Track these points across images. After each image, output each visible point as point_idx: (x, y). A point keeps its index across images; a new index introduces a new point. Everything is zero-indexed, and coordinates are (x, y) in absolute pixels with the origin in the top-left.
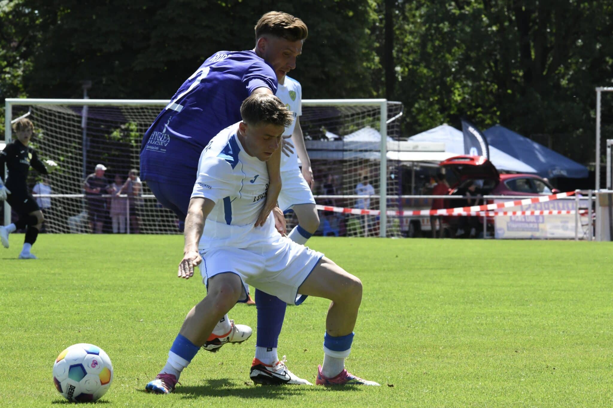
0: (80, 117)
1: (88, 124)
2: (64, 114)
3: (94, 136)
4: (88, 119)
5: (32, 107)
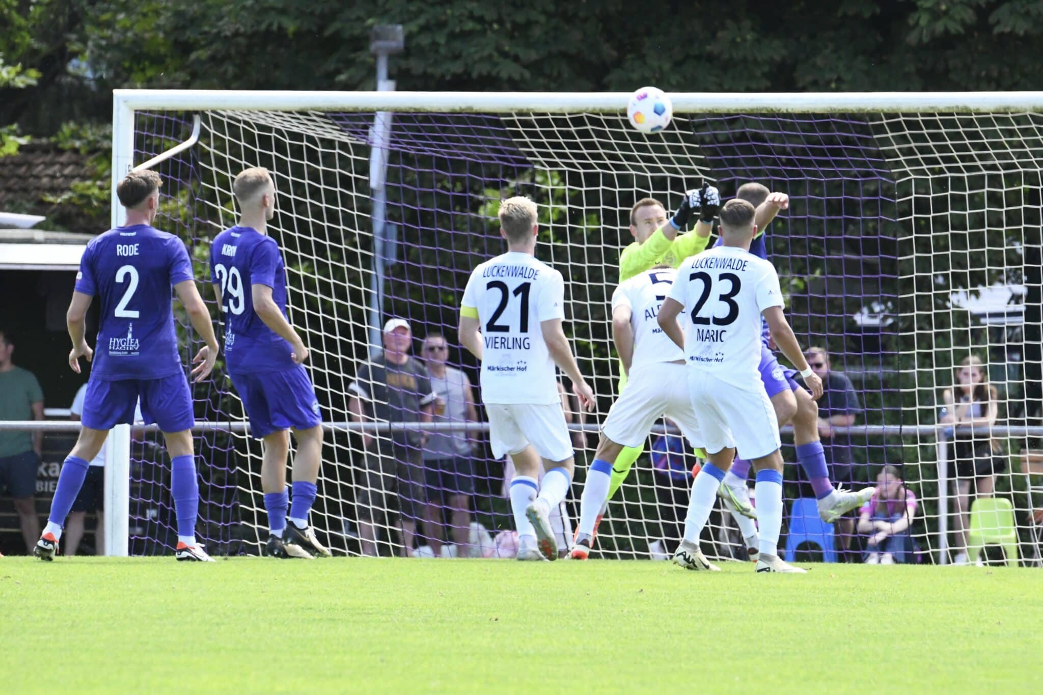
0: (365, 150)
1: (391, 174)
2: (310, 139)
3: (413, 217)
4: (393, 157)
5: (203, 115)
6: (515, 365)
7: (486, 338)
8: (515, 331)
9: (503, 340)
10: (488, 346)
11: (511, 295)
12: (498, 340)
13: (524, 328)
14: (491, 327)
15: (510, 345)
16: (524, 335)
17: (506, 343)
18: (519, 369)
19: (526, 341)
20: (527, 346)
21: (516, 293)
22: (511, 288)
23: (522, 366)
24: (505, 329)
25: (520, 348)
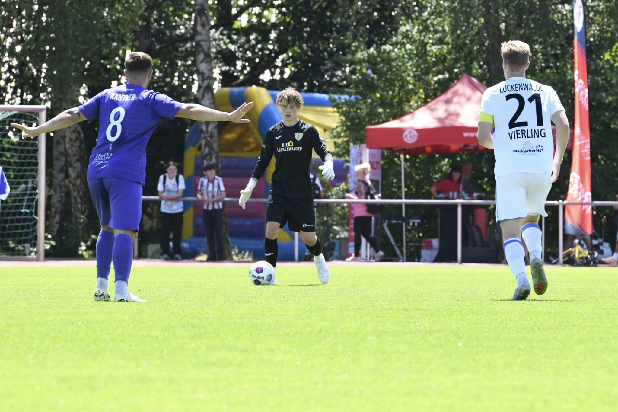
6: (535, 149)
7: (509, 133)
8: (533, 124)
9: (523, 132)
10: (511, 139)
11: (527, 102)
12: (520, 132)
13: (540, 122)
14: (512, 124)
15: (530, 135)
16: (540, 128)
17: (526, 134)
18: (538, 151)
19: (543, 131)
20: (543, 135)
21: (531, 100)
22: (526, 98)
23: (540, 148)
24: (525, 124)
25: (538, 136)
